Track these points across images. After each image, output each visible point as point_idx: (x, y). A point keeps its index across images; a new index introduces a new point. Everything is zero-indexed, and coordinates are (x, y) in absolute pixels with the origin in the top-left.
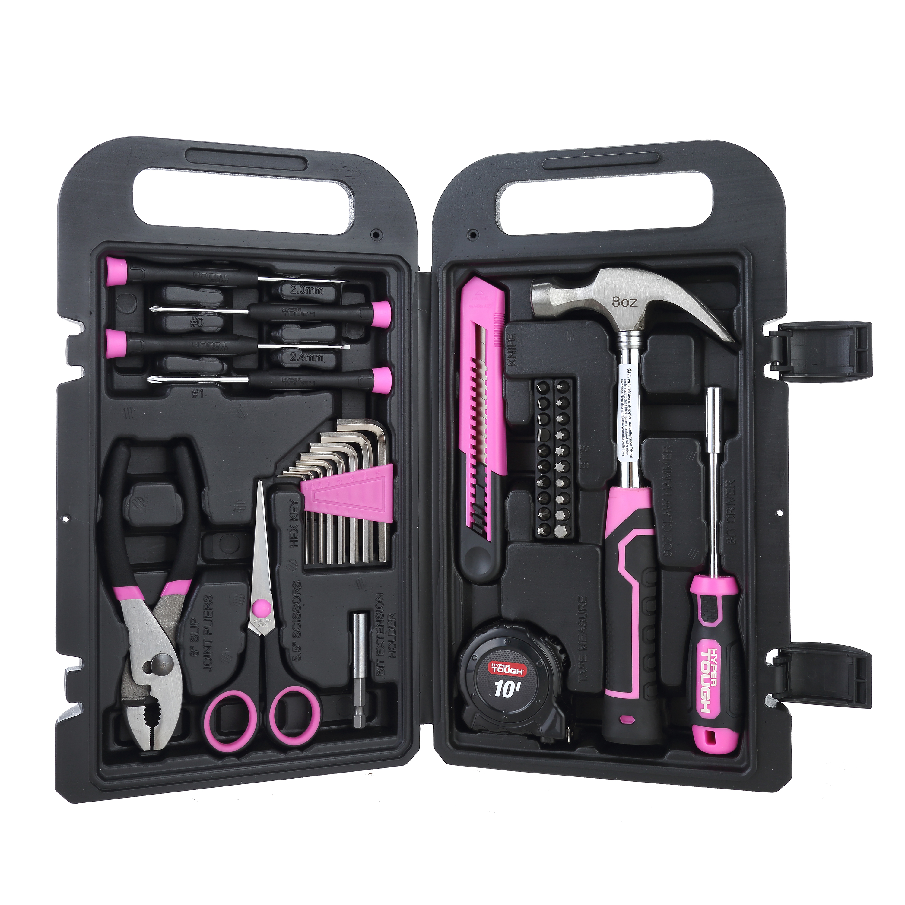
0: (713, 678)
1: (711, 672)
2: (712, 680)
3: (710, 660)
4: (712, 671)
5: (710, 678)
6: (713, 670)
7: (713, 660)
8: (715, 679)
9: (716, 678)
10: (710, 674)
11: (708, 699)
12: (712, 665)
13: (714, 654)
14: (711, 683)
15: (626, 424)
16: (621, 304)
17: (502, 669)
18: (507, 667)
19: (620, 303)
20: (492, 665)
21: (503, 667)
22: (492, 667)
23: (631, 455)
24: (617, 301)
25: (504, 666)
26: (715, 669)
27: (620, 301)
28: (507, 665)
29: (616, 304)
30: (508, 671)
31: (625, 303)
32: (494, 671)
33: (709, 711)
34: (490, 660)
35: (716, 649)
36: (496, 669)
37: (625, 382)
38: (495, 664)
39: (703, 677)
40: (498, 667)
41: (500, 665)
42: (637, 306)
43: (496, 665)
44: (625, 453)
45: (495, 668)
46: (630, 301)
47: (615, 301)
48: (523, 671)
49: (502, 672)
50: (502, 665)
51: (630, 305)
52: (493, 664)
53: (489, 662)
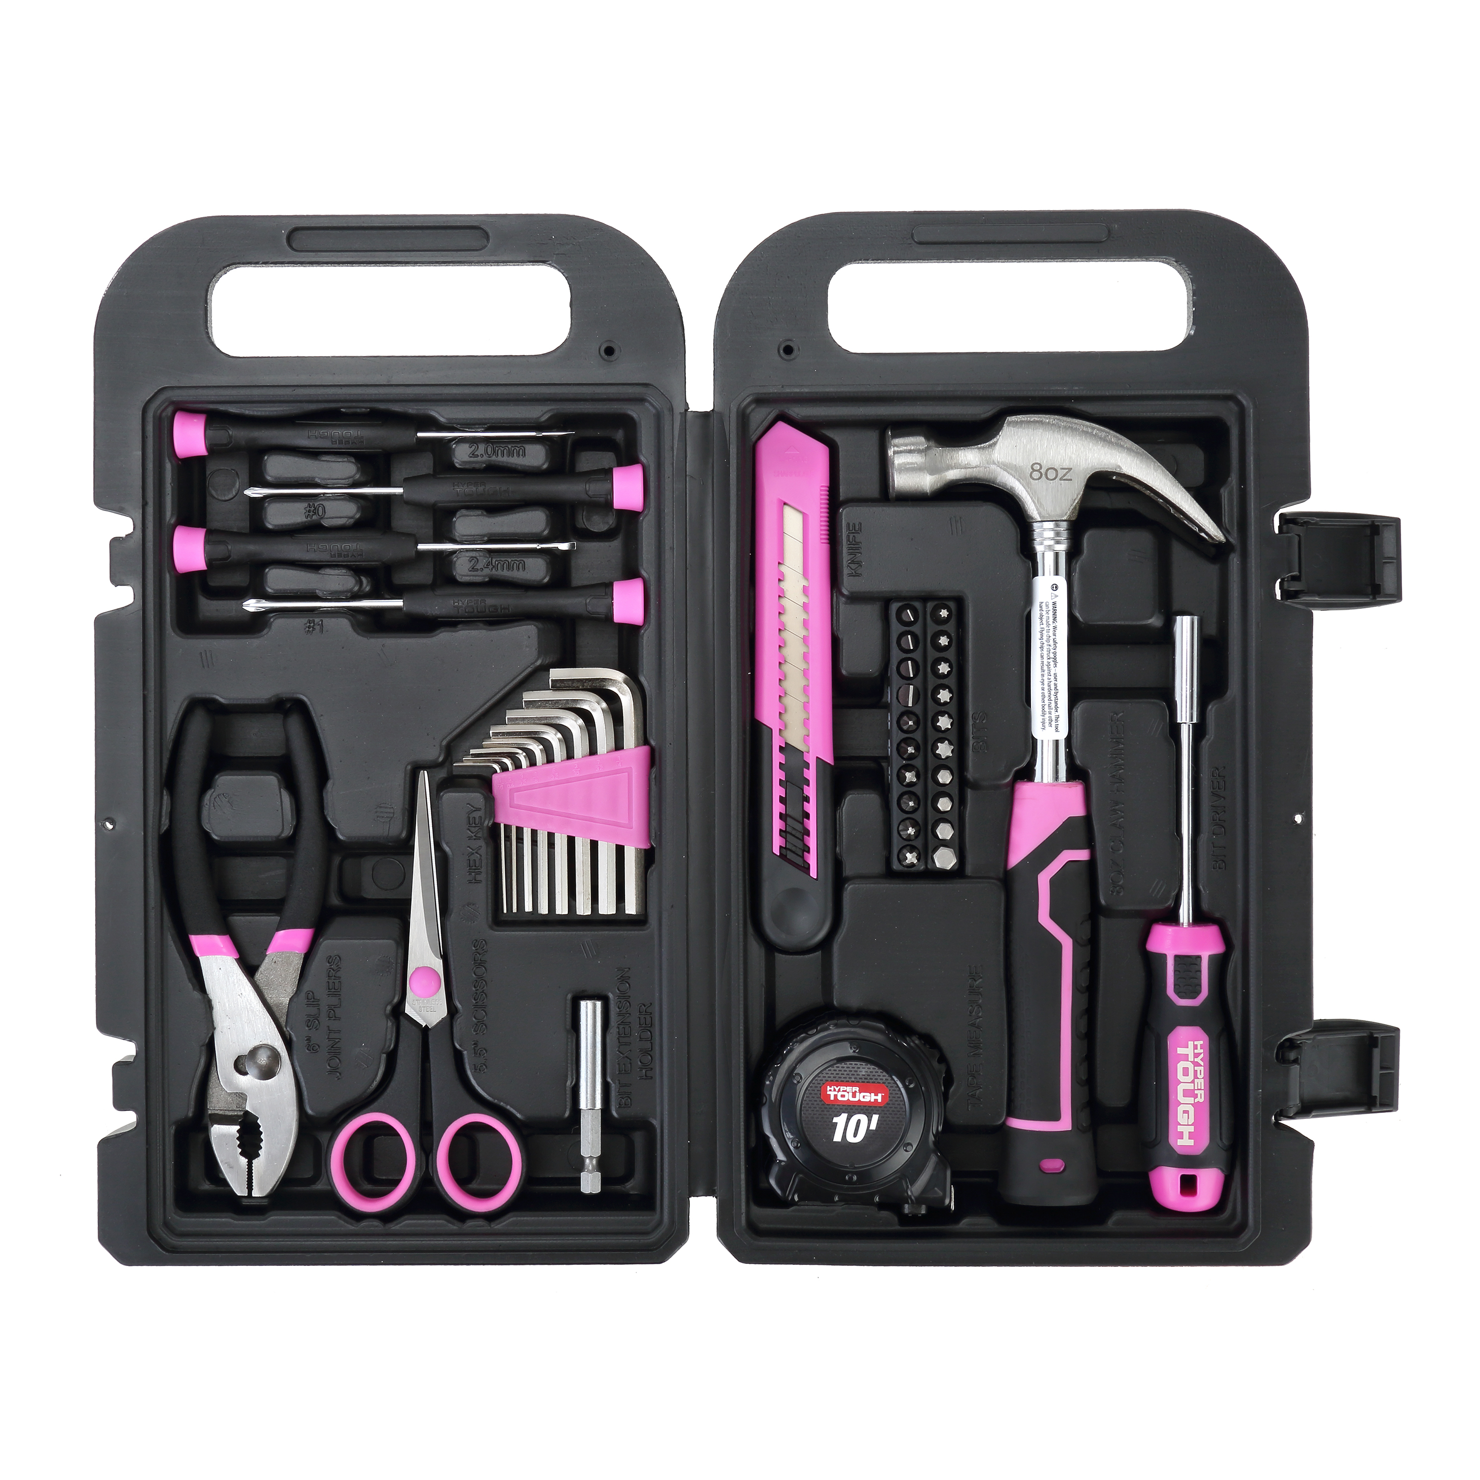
0: (1198, 1089)
1: (1196, 1080)
2: (1196, 1092)
3: (1193, 1060)
4: (1196, 1077)
5: (1193, 1088)
6: (1199, 1076)
7: (1198, 1060)
8: (1201, 1089)
9: (1203, 1088)
10: (1193, 1082)
11: (1191, 1124)
12: (1196, 1068)
13: (1199, 1050)
14: (1196, 1096)
15: (1049, 677)
16: (1043, 476)
17: (844, 1095)
18: (853, 1091)
19: (1043, 473)
20: (829, 1088)
21: (848, 1091)
22: (828, 1093)
23: (1057, 728)
24: (1038, 471)
25: (848, 1089)
26: (1201, 1074)
27: (1043, 471)
28: (854, 1088)
29: (1036, 475)
30: (855, 1097)
31: (1051, 474)
32: (832, 1098)
33: (1191, 1143)
34: (824, 1082)
35: (1202, 1042)
36: (835, 1095)
37: (1047, 606)
38: (833, 1087)
39: (1180, 1088)
40: (839, 1091)
41: (842, 1087)
42: (1071, 480)
43: (834, 1089)
44: (1047, 724)
45: (832, 1094)
46: (1059, 471)
47: (1034, 470)
48: (882, 1096)
49: (845, 1099)
50: (845, 1088)
51: (1060, 476)
52: (831, 1087)
53: (823, 1084)
